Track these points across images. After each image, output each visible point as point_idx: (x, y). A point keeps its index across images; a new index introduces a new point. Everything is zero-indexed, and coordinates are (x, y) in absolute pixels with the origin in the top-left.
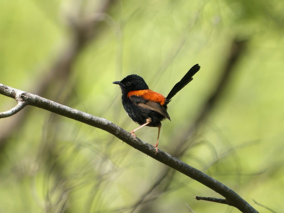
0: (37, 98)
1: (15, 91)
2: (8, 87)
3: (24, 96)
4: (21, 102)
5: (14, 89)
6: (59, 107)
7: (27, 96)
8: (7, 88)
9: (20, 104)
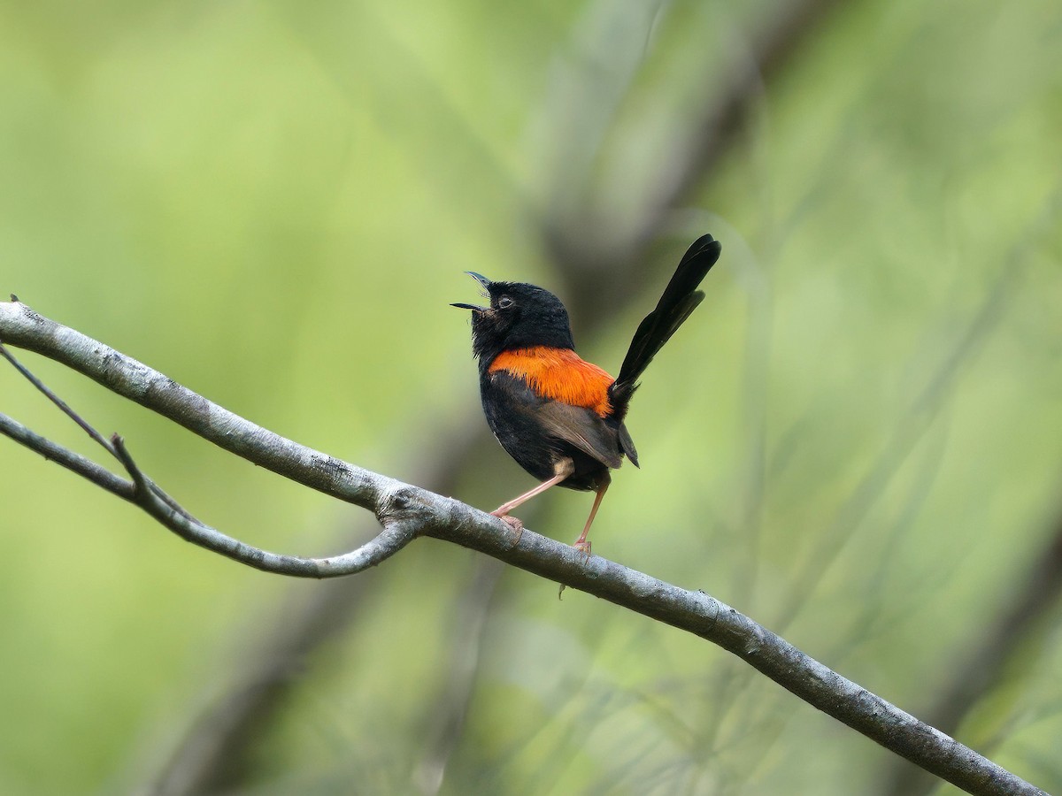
0: (454, 508)
1: (376, 480)
2: (349, 466)
3: (406, 502)
4: (395, 523)
5: (369, 474)
6: (537, 544)
7: (419, 500)
8: (343, 470)
9: (392, 529)
